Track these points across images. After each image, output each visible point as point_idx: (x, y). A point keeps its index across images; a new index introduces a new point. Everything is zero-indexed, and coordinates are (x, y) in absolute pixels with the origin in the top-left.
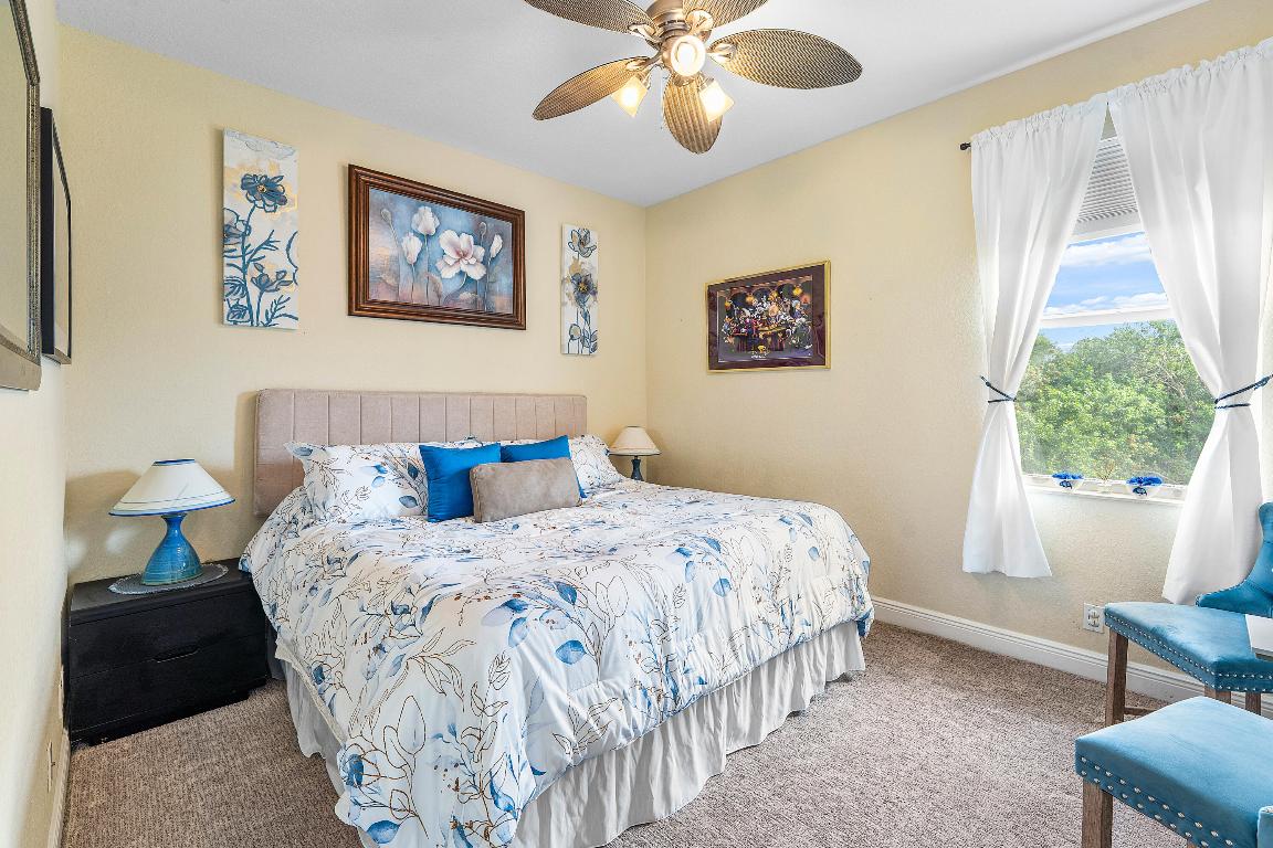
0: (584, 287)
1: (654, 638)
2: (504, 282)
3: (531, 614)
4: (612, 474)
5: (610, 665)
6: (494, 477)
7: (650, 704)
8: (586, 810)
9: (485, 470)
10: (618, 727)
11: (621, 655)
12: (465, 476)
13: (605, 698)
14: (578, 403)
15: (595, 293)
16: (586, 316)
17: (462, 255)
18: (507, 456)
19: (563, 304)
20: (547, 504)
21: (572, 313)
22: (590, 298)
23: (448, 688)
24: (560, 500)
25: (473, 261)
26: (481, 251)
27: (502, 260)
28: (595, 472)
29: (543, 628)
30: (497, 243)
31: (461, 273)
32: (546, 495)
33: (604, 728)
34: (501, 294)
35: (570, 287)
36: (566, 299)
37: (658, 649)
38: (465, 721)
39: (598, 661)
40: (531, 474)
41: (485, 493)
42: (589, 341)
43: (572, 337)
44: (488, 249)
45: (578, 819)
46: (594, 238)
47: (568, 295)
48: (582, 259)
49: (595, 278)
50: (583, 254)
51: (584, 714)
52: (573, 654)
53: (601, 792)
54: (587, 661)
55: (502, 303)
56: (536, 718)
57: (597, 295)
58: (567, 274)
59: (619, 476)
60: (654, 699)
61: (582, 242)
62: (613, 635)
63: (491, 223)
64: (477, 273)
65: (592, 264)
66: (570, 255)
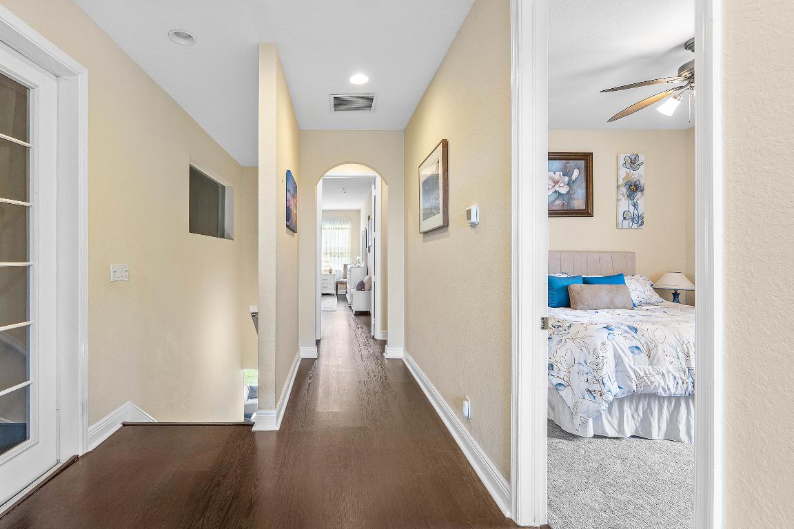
0: (634, 188)
1: (681, 358)
2: (580, 192)
3: (616, 332)
4: (656, 297)
5: (655, 360)
6: (582, 290)
7: (677, 383)
8: (641, 421)
9: (577, 287)
10: (659, 385)
11: (661, 358)
12: (566, 290)
13: (652, 372)
14: (630, 256)
15: (642, 191)
16: (635, 205)
17: (556, 182)
18: (586, 281)
19: (618, 200)
20: (611, 306)
21: (625, 204)
22: (639, 194)
23: (584, 349)
24: (620, 305)
25: (562, 185)
26: (567, 179)
27: (578, 182)
28: (643, 295)
29: (621, 338)
30: (576, 173)
31: (556, 192)
32: (612, 302)
33: (652, 382)
34: (578, 199)
35: (624, 190)
36: (621, 197)
37: (683, 363)
38: (591, 359)
39: (649, 357)
40: (603, 291)
41: (577, 297)
42: (638, 220)
43: (625, 218)
44: (570, 177)
45: (638, 424)
46: (641, 158)
47: (623, 195)
48: (632, 172)
49: (642, 182)
50: (634, 169)
51: (642, 374)
52: (636, 351)
53: (650, 416)
54: (643, 356)
55: (579, 203)
56: (620, 368)
57: (644, 192)
58: (621, 181)
59: (661, 299)
60: (680, 382)
61: (633, 162)
62: (657, 350)
63: (572, 163)
64: (564, 190)
65: (639, 174)
66: (623, 172)
